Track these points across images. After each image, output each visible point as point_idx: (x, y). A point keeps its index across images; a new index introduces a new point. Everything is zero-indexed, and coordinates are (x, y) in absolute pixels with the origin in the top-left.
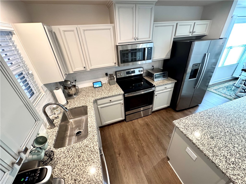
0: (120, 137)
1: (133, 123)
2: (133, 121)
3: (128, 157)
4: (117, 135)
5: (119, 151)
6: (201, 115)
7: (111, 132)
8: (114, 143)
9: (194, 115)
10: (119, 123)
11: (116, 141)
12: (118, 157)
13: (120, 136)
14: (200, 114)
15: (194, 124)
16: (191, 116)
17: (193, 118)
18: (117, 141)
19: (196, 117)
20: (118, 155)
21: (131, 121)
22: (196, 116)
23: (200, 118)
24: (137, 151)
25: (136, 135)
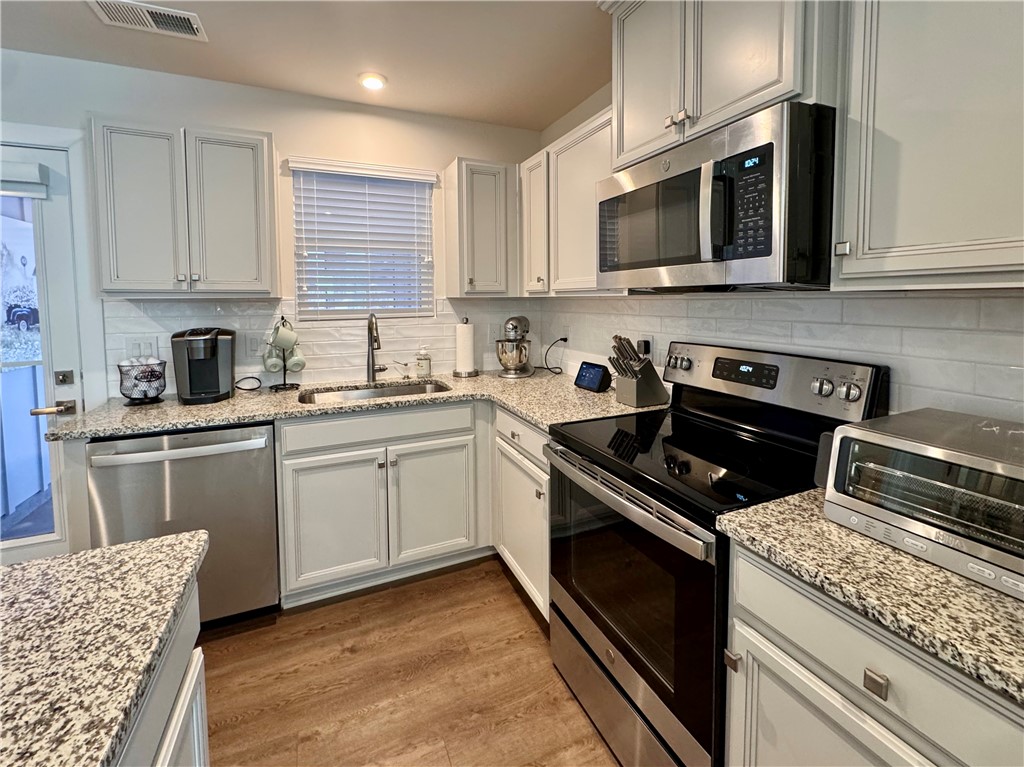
0: (446, 641)
1: (555, 702)
2: (572, 708)
3: (326, 687)
4: (456, 629)
5: (370, 648)
6: (56, 726)
7: (479, 605)
8: (413, 623)
9: (131, 658)
10: (538, 629)
11: (420, 630)
12: (342, 645)
13: (449, 640)
14: (80, 719)
15: (68, 615)
16: (145, 627)
17: (115, 632)
18: (421, 633)
19: (103, 657)
20: (348, 644)
21: (568, 695)
22: (107, 666)
23: (63, 686)
24: (337, 733)
25: (446, 725)
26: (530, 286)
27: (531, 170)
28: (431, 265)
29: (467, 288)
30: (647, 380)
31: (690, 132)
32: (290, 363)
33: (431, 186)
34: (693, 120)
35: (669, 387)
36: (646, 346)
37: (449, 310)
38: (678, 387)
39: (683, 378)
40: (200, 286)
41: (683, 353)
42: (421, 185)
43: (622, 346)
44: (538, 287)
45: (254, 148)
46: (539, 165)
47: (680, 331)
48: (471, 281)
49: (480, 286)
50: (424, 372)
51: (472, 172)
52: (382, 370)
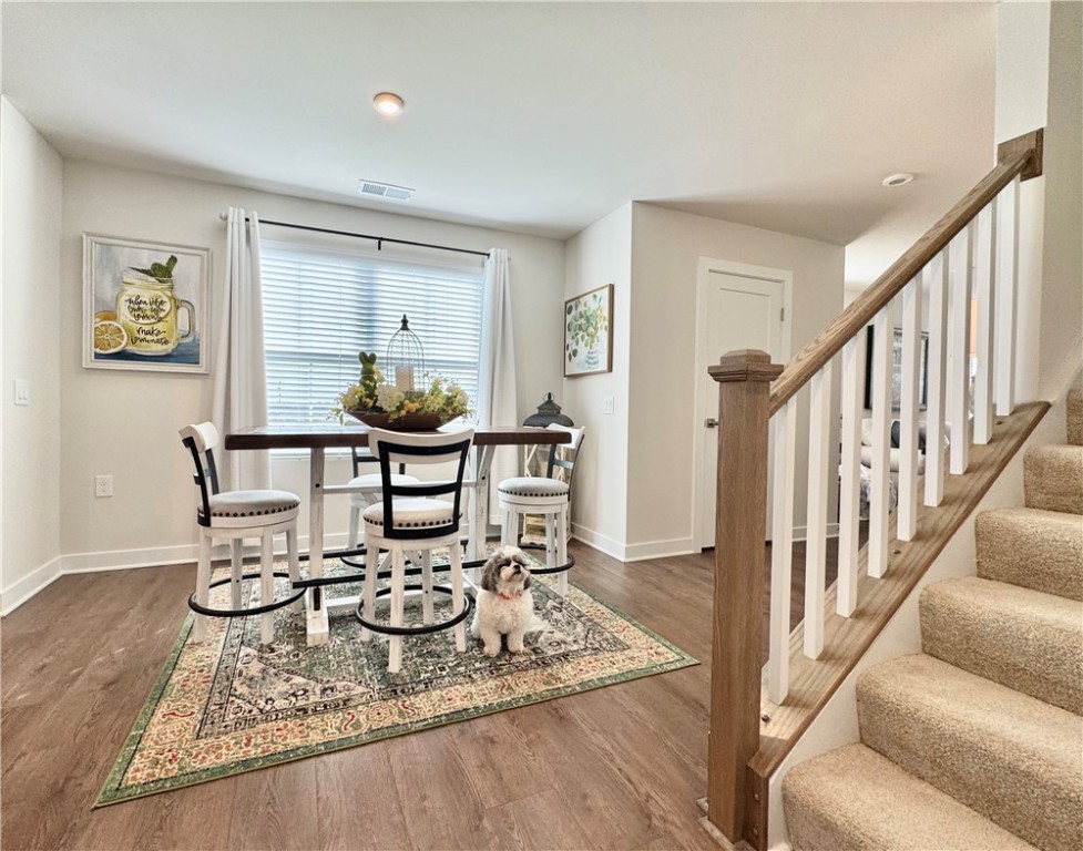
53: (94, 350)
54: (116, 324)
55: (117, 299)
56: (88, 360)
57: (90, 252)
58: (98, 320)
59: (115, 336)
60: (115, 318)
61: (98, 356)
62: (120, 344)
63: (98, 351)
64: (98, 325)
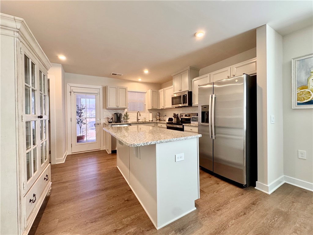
26: (161, 107)
27: (161, 91)
28: (145, 104)
29: (152, 108)
30: (178, 118)
31: (181, 91)
32: (128, 118)
33: (145, 93)
34: (181, 90)
35: (180, 119)
36: (178, 114)
37: (148, 111)
38: (182, 119)
39: (182, 117)
40: (119, 107)
41: (182, 114)
42: (144, 93)
43: (175, 114)
44: (163, 107)
45: (126, 89)
46: (162, 91)
47: (182, 112)
48: (153, 107)
49: (154, 108)
50: (145, 120)
51: (153, 91)
52: (139, 120)
53: (297, 102)
54: (307, 90)
55: (308, 80)
56: (294, 105)
57: (295, 65)
58: (298, 90)
59: (307, 95)
60: (307, 88)
61: (299, 104)
62: (310, 98)
63: (299, 102)
64: (299, 92)
